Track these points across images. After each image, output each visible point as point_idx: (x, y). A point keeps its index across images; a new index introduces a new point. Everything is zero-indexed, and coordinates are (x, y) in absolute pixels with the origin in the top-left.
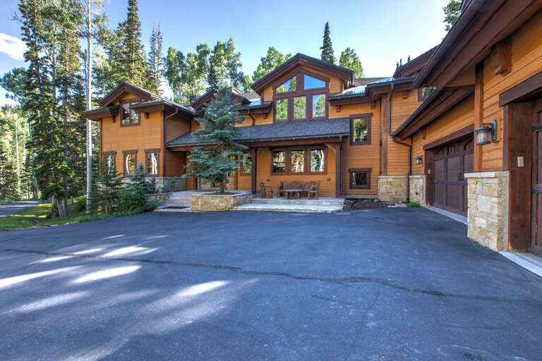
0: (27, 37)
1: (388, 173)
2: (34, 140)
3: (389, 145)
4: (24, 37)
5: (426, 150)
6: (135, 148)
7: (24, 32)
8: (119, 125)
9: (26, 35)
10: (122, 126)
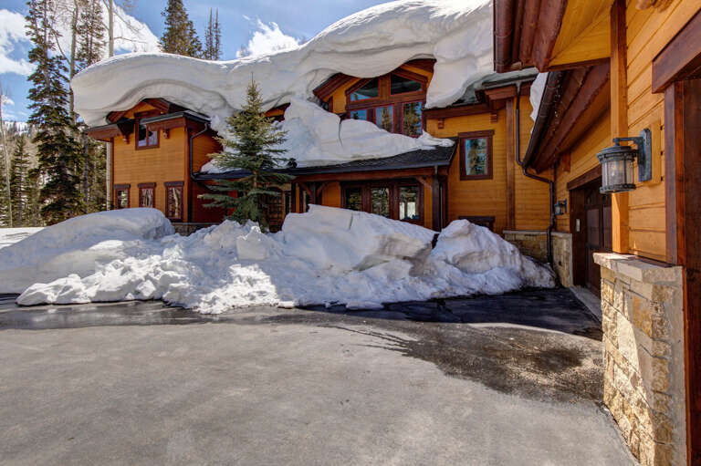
0: (33, 31)
1: (517, 227)
2: (40, 167)
3: (517, 182)
4: (29, 29)
5: (571, 191)
6: (153, 181)
7: (29, 23)
8: (134, 148)
9: (31, 27)
10: (137, 148)
